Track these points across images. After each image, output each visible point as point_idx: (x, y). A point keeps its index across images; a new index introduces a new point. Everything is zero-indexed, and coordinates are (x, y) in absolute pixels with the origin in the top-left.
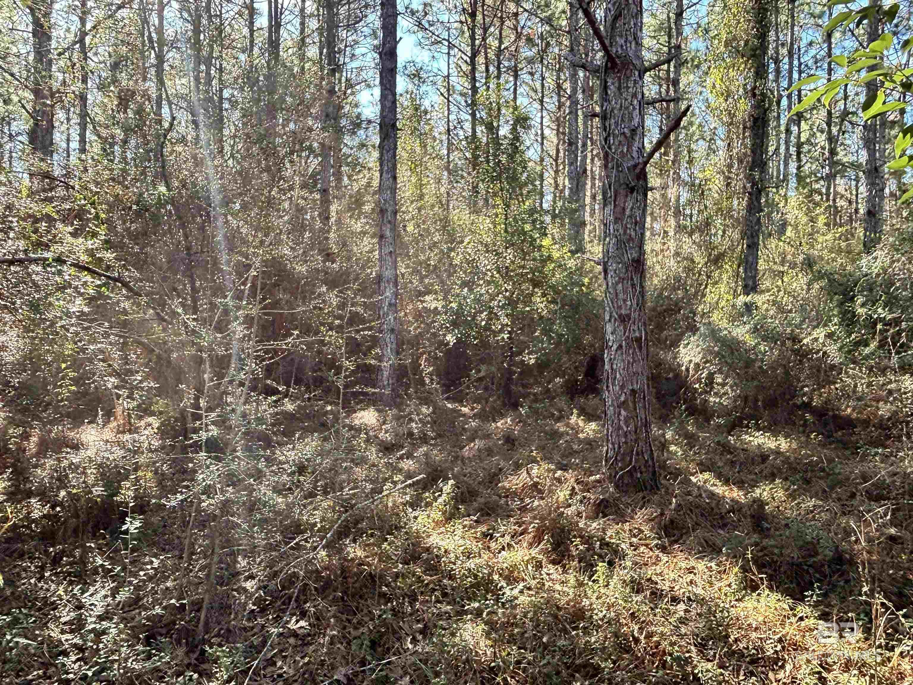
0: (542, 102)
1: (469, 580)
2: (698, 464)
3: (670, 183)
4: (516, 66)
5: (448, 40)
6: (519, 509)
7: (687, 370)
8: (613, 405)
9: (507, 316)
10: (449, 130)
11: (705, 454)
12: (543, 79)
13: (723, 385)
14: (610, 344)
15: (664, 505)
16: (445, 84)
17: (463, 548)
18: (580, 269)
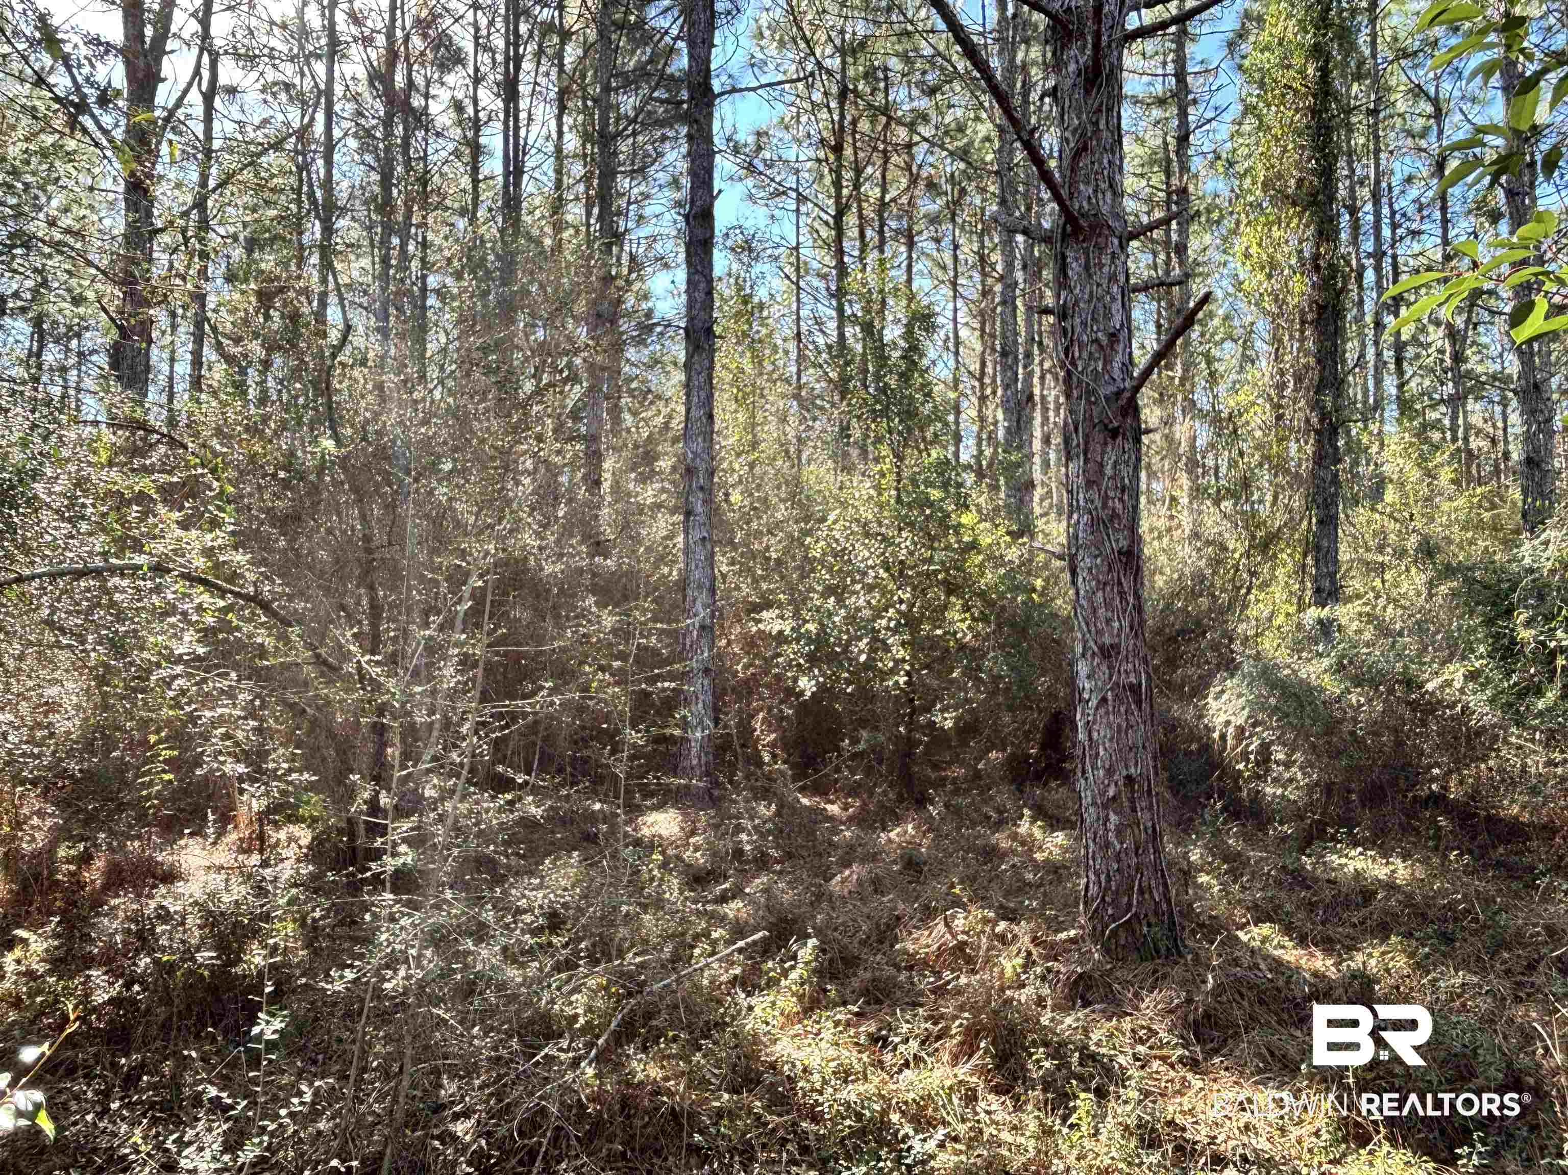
0: (954, 284)
1: (848, 1122)
2: (1248, 909)
3: (1179, 414)
4: (910, 229)
5: (796, 190)
6: (933, 992)
7: (1223, 737)
8: (1094, 803)
9: (903, 644)
10: (799, 334)
11: (1262, 889)
12: (956, 247)
13: (1288, 765)
14: (1086, 696)
15: (1192, 983)
16: (793, 259)
17: (833, 1064)
18: (1027, 562)
